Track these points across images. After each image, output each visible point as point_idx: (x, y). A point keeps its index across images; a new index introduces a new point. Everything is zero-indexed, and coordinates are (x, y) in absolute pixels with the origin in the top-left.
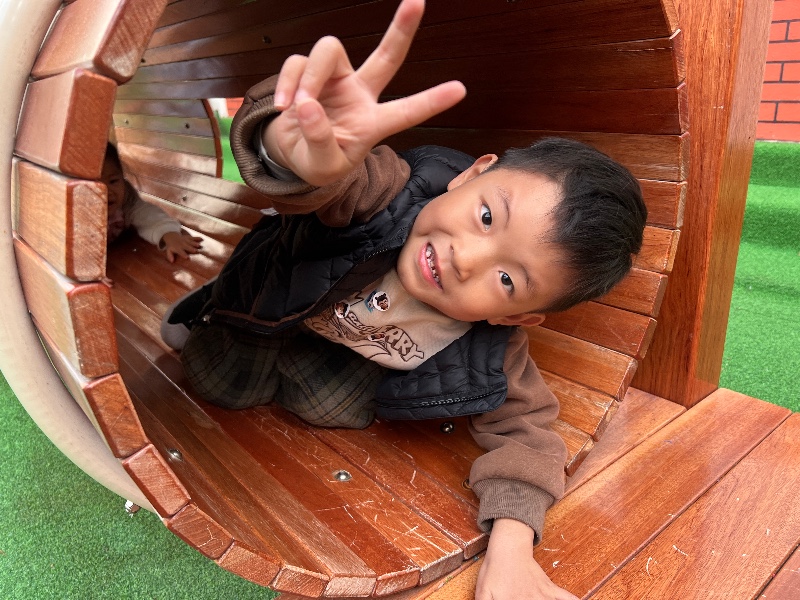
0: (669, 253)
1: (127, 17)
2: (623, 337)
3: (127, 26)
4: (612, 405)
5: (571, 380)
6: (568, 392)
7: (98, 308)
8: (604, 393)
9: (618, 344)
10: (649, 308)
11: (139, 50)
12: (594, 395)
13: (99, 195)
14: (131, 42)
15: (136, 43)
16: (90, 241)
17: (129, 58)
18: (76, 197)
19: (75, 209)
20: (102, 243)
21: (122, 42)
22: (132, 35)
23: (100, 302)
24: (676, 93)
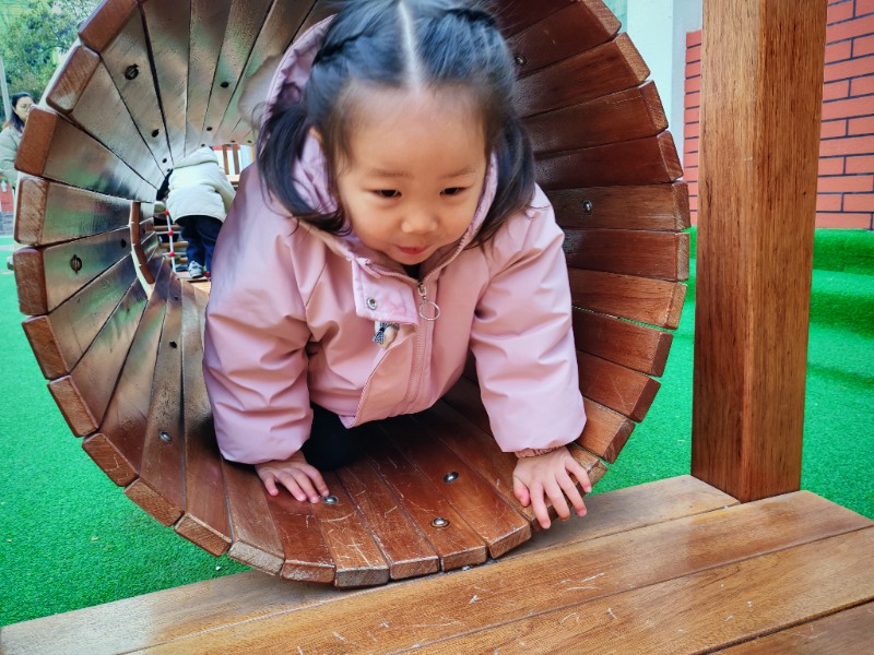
0: (670, 307)
1: (69, 72)
2: (624, 396)
4: (596, 465)
8: (592, 452)
11: (77, 93)
12: (584, 454)
13: (40, 187)
14: (71, 87)
15: (75, 88)
16: (31, 217)
17: (69, 98)
18: (24, 187)
19: (23, 195)
20: (40, 220)
21: (64, 87)
22: (72, 82)
23: (34, 262)
24: (657, 141)
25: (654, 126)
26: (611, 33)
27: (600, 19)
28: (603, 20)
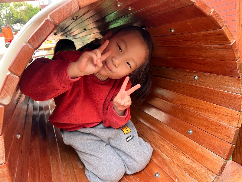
0: (239, 121)
1: (5, 87)
2: (221, 151)
3: (6, 90)
4: (216, 177)
5: (201, 164)
6: (200, 169)
7: (4, 172)
8: (213, 172)
9: (219, 153)
10: (231, 141)
11: (10, 96)
12: (209, 172)
14: (7, 94)
15: (9, 94)
17: (7, 99)
20: (3, 153)
21: (4, 95)
22: (7, 92)
23: (4, 170)
24: (236, 63)
25: (236, 58)
26: (221, 26)
27: (218, 21)
28: (219, 22)
